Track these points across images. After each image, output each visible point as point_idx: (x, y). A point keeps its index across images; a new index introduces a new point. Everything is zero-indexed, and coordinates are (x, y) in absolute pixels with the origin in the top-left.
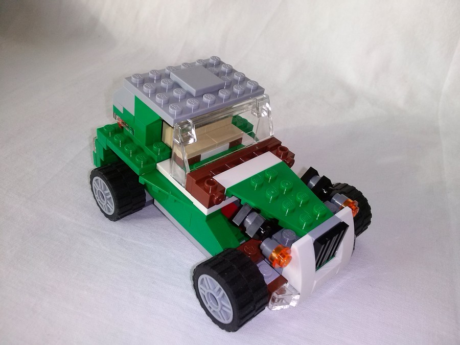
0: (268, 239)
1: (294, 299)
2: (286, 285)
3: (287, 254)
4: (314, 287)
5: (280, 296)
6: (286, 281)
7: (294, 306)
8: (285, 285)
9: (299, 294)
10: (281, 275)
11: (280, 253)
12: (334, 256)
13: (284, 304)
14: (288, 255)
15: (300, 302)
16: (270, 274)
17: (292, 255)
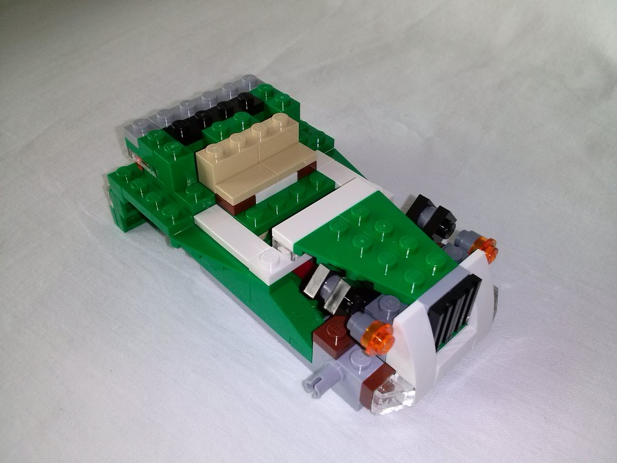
0: (358, 314)
1: (408, 397)
2: (394, 378)
3: (387, 334)
4: (437, 375)
5: (386, 395)
6: (393, 371)
7: (410, 405)
8: (392, 377)
9: (414, 389)
10: (385, 363)
11: (377, 333)
12: (465, 323)
13: (394, 405)
14: (389, 336)
15: (417, 399)
16: (368, 363)
17: (395, 335)
